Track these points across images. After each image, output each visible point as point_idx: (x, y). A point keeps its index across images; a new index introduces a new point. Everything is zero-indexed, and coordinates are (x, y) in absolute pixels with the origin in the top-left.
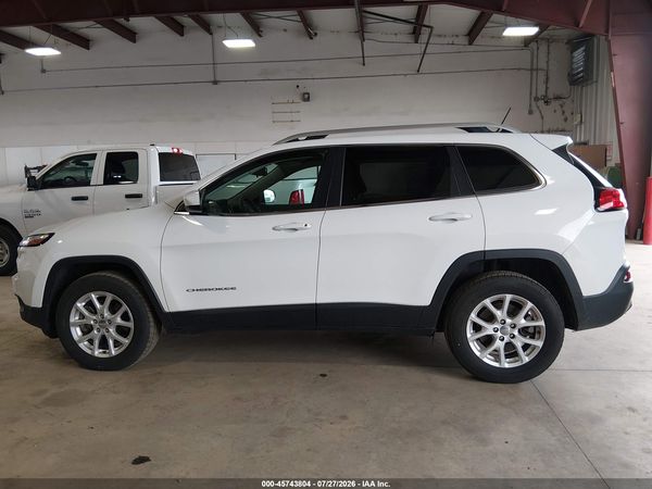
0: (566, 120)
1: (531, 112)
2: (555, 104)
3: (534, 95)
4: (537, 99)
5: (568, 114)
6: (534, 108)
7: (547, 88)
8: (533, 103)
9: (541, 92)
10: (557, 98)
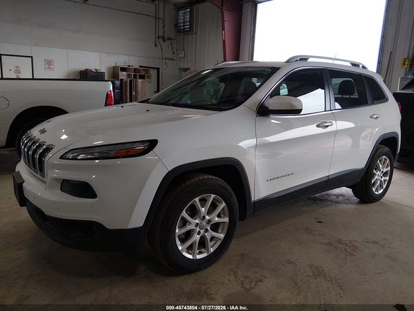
0: (173, 53)
1: (156, 45)
2: (168, 42)
3: (157, 35)
4: (159, 37)
5: (174, 50)
6: (157, 43)
7: (164, 32)
8: (157, 39)
9: (161, 34)
10: (169, 39)
